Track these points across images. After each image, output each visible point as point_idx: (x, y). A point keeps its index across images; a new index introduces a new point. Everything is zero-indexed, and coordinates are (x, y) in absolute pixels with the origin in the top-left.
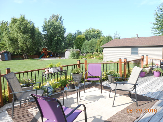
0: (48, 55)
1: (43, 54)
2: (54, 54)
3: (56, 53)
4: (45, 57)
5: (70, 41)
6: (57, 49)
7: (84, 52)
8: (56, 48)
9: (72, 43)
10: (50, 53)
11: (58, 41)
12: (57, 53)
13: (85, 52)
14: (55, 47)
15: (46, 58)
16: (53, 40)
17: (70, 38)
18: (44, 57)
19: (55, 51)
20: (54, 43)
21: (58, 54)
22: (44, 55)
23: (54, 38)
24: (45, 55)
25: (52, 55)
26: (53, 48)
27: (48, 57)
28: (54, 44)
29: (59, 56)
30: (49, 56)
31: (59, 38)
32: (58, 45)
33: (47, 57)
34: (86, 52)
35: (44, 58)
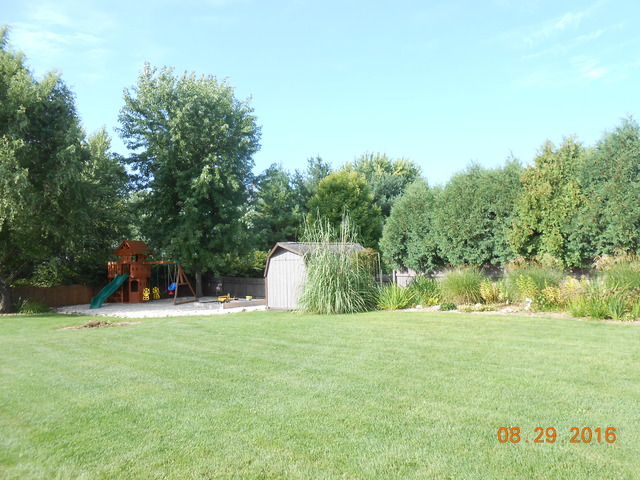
0: (151, 287)
1: (119, 282)
2: (192, 278)
3: (205, 270)
4: (132, 295)
5: (275, 212)
6: (211, 245)
7: (400, 262)
8: (203, 241)
9: (286, 220)
10: (163, 269)
11: (217, 197)
12: (210, 272)
13: (410, 260)
14: (199, 234)
15: (141, 301)
16: (186, 189)
17: (278, 191)
18: (125, 295)
19: (196, 261)
20: (188, 206)
21: (217, 275)
22: (126, 283)
23: (189, 177)
24: (135, 284)
25: (175, 286)
26: (186, 240)
27: (152, 299)
28: (189, 212)
29: (223, 293)
30: (156, 290)
31: (223, 179)
32: (216, 220)
33: (146, 294)
34: (424, 260)
35: (127, 300)
